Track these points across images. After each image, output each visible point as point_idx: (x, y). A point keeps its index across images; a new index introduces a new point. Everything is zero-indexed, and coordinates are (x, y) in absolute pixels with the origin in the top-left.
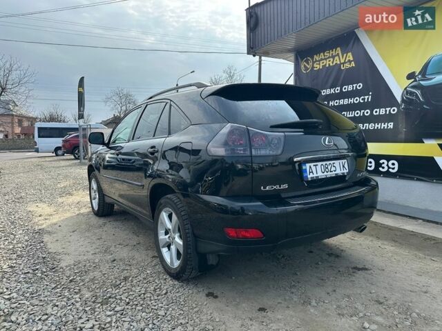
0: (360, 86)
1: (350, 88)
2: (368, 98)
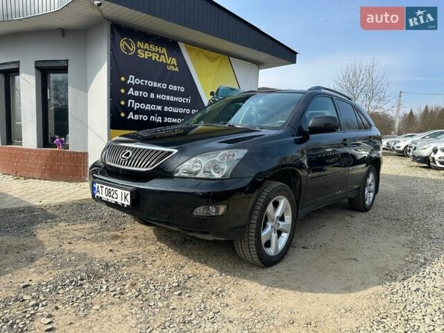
0: (182, 89)
1: (175, 88)
2: (188, 100)
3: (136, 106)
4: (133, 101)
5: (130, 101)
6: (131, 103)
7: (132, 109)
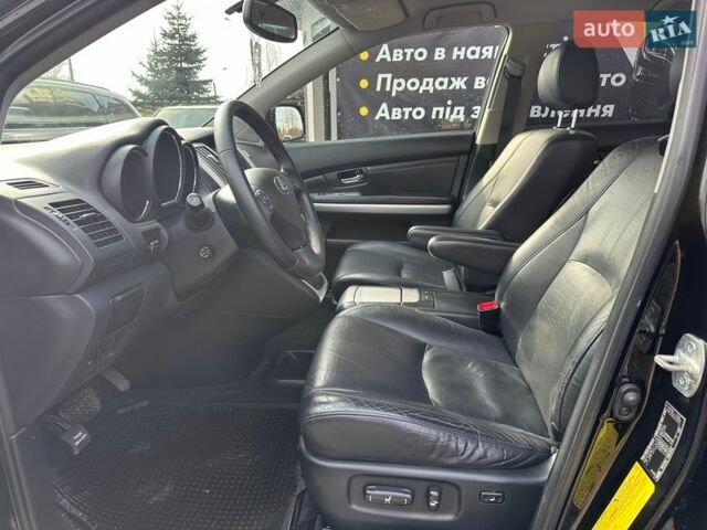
3: (396, 86)
4: (389, 76)
5: (380, 76)
6: (384, 80)
7: (385, 96)
